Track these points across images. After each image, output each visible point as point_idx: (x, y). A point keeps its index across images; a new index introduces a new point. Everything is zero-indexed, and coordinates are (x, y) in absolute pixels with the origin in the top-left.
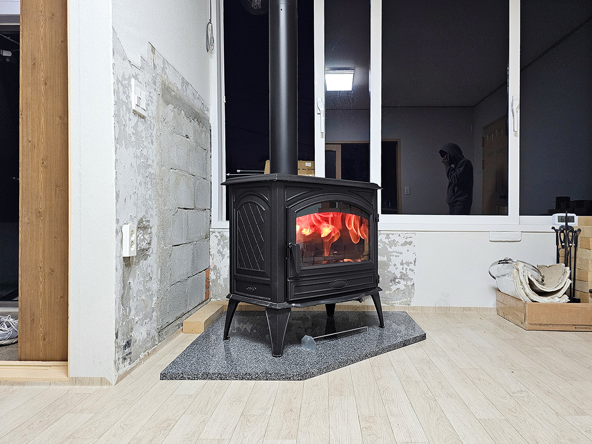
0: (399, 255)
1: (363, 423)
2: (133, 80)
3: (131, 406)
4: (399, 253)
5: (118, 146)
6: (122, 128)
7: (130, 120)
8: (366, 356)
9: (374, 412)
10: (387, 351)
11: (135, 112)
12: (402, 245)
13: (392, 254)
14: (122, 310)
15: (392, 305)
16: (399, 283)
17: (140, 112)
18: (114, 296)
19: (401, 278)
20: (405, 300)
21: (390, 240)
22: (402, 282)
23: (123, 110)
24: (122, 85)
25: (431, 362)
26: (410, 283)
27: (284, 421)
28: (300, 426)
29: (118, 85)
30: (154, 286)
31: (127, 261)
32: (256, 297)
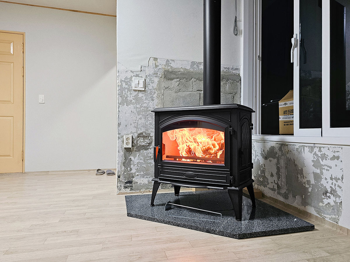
2: (133, 78)
4: (328, 167)
12: (331, 159)
13: (324, 167)
16: (329, 197)
19: (331, 193)
20: (334, 217)
21: (322, 153)
22: (332, 196)
24: (125, 82)
26: (338, 201)
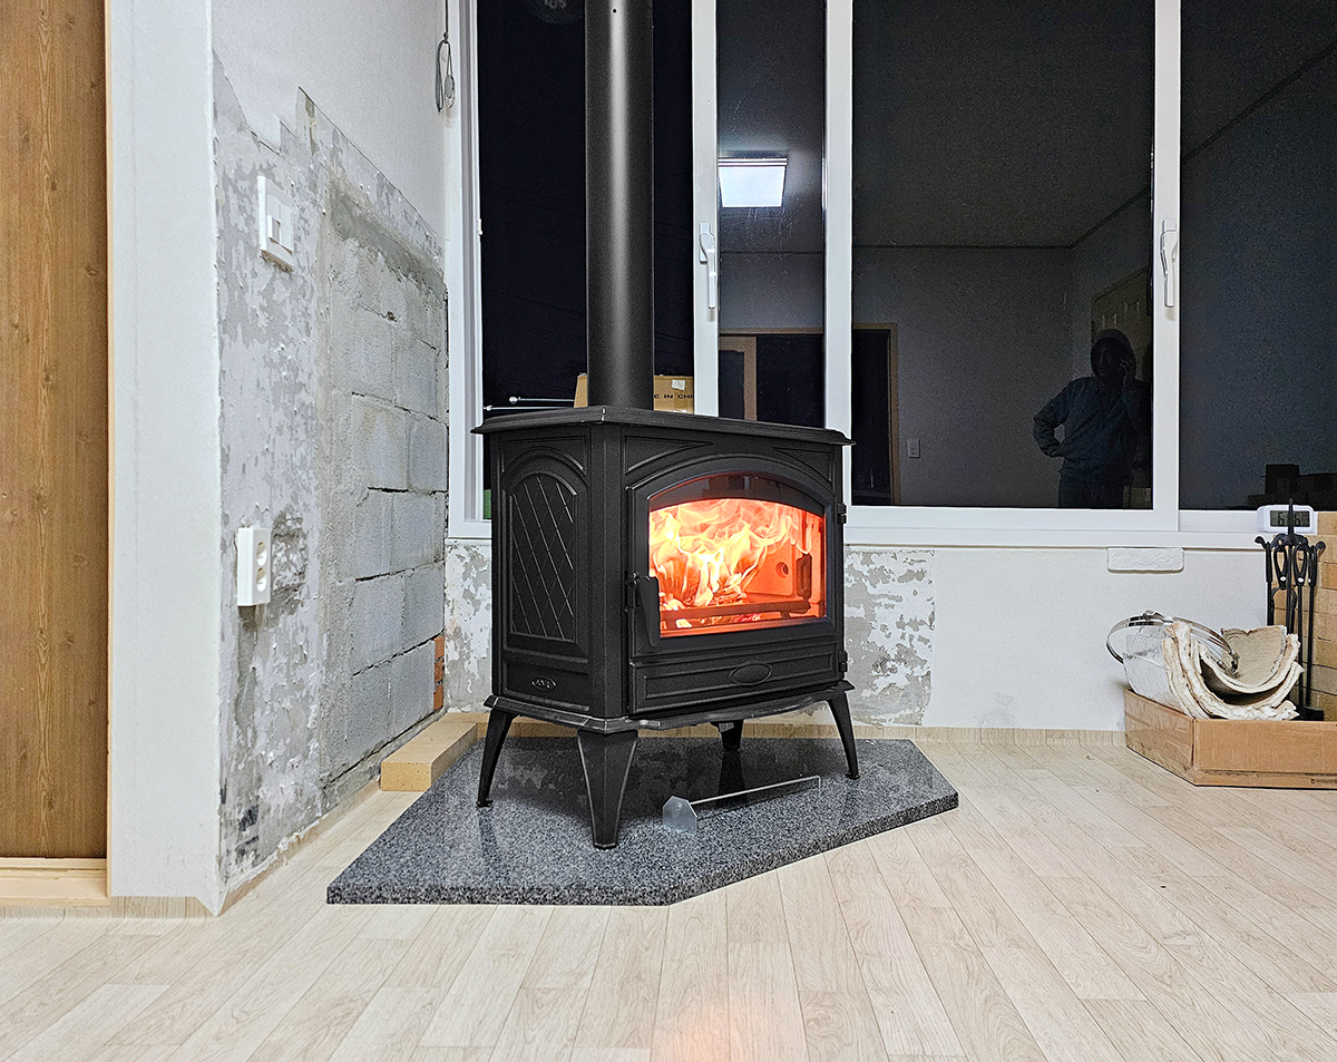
0: (892, 602)
1: (809, 1008)
2: (262, 180)
3: (257, 965)
4: (893, 598)
5: (226, 337)
6: (236, 294)
7: (255, 275)
8: (816, 846)
9: (834, 982)
10: (867, 836)
11: (266, 256)
12: (901, 579)
13: (878, 601)
14: (235, 734)
15: (878, 725)
16: (893, 670)
17: (279, 256)
18: (217, 701)
19: (898, 659)
20: (909, 712)
21: (872, 567)
22: (901, 667)
23: (237, 251)
24: (236, 190)
25: (970, 861)
26: (919, 671)
27: (622, 1002)
28: (659, 1017)
29: (226, 190)
30: (314, 676)
31: (249, 617)
32: (554, 703)
